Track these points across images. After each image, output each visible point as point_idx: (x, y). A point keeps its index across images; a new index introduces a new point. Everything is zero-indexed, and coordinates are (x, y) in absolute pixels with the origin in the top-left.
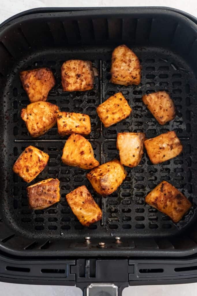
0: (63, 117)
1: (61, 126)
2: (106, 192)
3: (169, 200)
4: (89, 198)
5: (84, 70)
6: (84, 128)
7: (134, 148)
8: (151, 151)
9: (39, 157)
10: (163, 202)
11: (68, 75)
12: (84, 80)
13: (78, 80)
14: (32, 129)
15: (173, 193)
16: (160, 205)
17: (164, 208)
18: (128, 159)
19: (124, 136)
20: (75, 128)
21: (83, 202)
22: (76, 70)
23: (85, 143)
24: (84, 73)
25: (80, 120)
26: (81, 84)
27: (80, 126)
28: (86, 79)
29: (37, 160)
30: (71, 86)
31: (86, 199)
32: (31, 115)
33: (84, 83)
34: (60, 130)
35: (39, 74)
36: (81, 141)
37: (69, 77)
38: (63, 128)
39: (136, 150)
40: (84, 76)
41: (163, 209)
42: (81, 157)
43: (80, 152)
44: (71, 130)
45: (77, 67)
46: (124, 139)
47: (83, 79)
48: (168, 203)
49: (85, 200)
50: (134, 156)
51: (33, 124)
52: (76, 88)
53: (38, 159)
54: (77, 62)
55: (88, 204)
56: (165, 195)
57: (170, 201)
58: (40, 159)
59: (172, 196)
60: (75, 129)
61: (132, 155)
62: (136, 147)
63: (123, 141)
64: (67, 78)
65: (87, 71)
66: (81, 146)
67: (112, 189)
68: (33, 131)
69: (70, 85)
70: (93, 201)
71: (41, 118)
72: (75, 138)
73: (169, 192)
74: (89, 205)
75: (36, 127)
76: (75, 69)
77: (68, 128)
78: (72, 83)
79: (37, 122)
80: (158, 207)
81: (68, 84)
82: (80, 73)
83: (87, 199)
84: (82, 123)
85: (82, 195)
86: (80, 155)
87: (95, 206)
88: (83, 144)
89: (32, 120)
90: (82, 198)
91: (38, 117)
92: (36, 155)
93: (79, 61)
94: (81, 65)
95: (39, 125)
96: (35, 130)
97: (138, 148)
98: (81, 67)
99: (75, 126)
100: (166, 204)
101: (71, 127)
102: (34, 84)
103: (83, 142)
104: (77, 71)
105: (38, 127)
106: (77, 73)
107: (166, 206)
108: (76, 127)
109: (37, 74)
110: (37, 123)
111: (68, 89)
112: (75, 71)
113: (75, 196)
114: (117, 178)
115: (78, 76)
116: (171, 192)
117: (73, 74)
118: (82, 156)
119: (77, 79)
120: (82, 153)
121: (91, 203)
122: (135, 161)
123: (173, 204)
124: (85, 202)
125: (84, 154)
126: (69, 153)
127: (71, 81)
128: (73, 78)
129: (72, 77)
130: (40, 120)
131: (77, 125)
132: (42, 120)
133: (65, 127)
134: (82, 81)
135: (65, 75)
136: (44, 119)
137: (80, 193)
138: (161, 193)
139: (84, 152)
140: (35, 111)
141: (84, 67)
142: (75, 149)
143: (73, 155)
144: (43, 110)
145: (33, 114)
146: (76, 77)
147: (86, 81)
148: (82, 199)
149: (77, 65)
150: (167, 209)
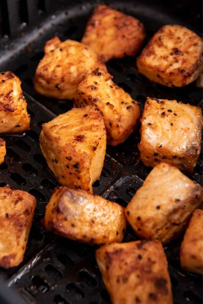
0: (102, 77)
1: (87, 84)
2: (58, 220)
3: (138, 272)
4: (22, 216)
5: (191, 49)
6: (117, 117)
7: (171, 195)
8: (196, 228)
9: (12, 91)
10: (124, 267)
11: (162, 43)
12: (180, 62)
13: (171, 58)
14: (45, 66)
15: (156, 268)
16: (117, 268)
17: (118, 281)
18: (145, 207)
19: (170, 169)
20: (105, 104)
21: (7, 215)
22: (181, 42)
23: (99, 130)
24: (187, 53)
25: (122, 103)
26: (171, 65)
27: (114, 108)
28: (184, 61)
29: (6, 92)
30: (154, 58)
31: (18, 214)
32: (61, 50)
33: (176, 66)
34: (81, 87)
35: (122, 20)
36: (96, 123)
37: (161, 45)
38: (88, 87)
39: (171, 200)
40: (185, 56)
41: (114, 281)
42: (73, 142)
43: (78, 135)
44: (95, 100)
45: (184, 39)
46: (167, 173)
47: (180, 59)
48: (133, 278)
49: (15, 215)
50: (158, 208)
51: (51, 63)
52: (159, 65)
53: (9, 92)
54: (190, 33)
55: (12, 223)
56: (140, 257)
57: (138, 276)
58: (10, 95)
59: (150, 272)
60: (103, 104)
61: (156, 204)
62: (176, 197)
63: (162, 175)
64: (158, 44)
65: (196, 52)
66: (90, 129)
67: (73, 225)
68: (42, 69)
69: (152, 56)
70: (24, 227)
71: (71, 64)
72: (91, 113)
73: (149, 260)
74: (11, 227)
75: (51, 69)
76: (179, 41)
77: (93, 94)
78: (159, 56)
79: (60, 64)
80: (110, 269)
81: (152, 53)
82: (182, 49)
83: (20, 215)
84: (121, 108)
85: (16, 202)
86: (73, 138)
87: (18, 237)
88: (94, 129)
89: (55, 56)
90: (13, 205)
91: (67, 61)
92: (12, 85)
93: (194, 35)
94: (192, 41)
95: (59, 70)
96: (47, 70)
97: (178, 200)
98: (192, 43)
99: (107, 102)
100: (126, 276)
101: (99, 97)
102: (105, 29)
103: (97, 126)
104: (181, 44)
105: (54, 71)
106: (178, 46)
107: (126, 280)
108: (108, 104)
109: (120, 18)
110: (58, 66)
111: (145, 59)
112: (176, 43)
113: (5, 195)
114: (98, 220)
115: (176, 51)
116: (154, 263)
117: (170, 44)
118: (76, 141)
119: (172, 54)
120: (80, 139)
121: (18, 228)
122: (153, 218)
123: (140, 288)
124: (10, 217)
125: (81, 141)
126: (61, 125)
127: (159, 51)
128: (164, 50)
129: (166, 47)
130: (67, 66)
131: (111, 103)
132: (69, 67)
133: (90, 89)
134: (177, 61)
135: (158, 40)
136: (73, 69)
137: (18, 198)
138: (134, 249)
139: (85, 139)
140: (72, 50)
141: (195, 45)
142: (76, 126)
143: (63, 130)
144: (83, 59)
145: (65, 53)
146: (170, 51)
147: (182, 64)
148: (10, 208)
149: (187, 37)
150: (123, 287)
